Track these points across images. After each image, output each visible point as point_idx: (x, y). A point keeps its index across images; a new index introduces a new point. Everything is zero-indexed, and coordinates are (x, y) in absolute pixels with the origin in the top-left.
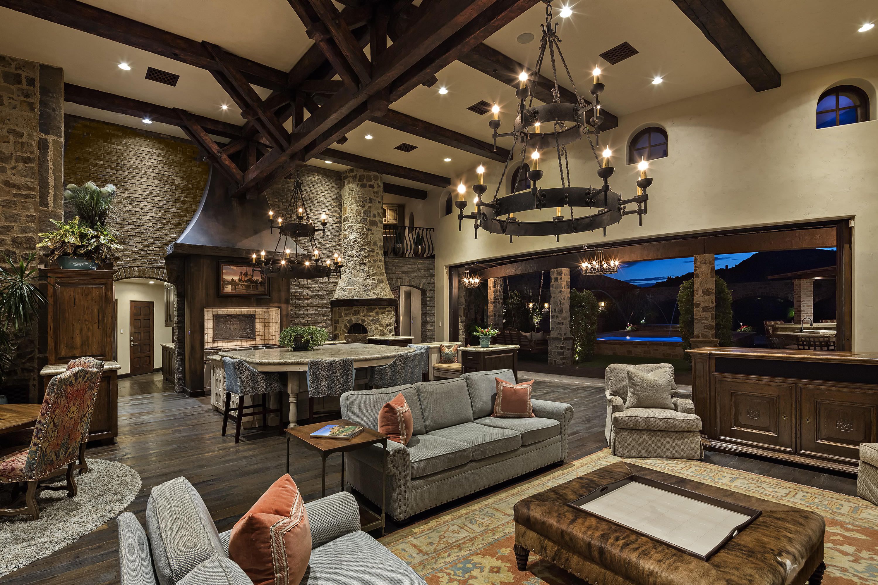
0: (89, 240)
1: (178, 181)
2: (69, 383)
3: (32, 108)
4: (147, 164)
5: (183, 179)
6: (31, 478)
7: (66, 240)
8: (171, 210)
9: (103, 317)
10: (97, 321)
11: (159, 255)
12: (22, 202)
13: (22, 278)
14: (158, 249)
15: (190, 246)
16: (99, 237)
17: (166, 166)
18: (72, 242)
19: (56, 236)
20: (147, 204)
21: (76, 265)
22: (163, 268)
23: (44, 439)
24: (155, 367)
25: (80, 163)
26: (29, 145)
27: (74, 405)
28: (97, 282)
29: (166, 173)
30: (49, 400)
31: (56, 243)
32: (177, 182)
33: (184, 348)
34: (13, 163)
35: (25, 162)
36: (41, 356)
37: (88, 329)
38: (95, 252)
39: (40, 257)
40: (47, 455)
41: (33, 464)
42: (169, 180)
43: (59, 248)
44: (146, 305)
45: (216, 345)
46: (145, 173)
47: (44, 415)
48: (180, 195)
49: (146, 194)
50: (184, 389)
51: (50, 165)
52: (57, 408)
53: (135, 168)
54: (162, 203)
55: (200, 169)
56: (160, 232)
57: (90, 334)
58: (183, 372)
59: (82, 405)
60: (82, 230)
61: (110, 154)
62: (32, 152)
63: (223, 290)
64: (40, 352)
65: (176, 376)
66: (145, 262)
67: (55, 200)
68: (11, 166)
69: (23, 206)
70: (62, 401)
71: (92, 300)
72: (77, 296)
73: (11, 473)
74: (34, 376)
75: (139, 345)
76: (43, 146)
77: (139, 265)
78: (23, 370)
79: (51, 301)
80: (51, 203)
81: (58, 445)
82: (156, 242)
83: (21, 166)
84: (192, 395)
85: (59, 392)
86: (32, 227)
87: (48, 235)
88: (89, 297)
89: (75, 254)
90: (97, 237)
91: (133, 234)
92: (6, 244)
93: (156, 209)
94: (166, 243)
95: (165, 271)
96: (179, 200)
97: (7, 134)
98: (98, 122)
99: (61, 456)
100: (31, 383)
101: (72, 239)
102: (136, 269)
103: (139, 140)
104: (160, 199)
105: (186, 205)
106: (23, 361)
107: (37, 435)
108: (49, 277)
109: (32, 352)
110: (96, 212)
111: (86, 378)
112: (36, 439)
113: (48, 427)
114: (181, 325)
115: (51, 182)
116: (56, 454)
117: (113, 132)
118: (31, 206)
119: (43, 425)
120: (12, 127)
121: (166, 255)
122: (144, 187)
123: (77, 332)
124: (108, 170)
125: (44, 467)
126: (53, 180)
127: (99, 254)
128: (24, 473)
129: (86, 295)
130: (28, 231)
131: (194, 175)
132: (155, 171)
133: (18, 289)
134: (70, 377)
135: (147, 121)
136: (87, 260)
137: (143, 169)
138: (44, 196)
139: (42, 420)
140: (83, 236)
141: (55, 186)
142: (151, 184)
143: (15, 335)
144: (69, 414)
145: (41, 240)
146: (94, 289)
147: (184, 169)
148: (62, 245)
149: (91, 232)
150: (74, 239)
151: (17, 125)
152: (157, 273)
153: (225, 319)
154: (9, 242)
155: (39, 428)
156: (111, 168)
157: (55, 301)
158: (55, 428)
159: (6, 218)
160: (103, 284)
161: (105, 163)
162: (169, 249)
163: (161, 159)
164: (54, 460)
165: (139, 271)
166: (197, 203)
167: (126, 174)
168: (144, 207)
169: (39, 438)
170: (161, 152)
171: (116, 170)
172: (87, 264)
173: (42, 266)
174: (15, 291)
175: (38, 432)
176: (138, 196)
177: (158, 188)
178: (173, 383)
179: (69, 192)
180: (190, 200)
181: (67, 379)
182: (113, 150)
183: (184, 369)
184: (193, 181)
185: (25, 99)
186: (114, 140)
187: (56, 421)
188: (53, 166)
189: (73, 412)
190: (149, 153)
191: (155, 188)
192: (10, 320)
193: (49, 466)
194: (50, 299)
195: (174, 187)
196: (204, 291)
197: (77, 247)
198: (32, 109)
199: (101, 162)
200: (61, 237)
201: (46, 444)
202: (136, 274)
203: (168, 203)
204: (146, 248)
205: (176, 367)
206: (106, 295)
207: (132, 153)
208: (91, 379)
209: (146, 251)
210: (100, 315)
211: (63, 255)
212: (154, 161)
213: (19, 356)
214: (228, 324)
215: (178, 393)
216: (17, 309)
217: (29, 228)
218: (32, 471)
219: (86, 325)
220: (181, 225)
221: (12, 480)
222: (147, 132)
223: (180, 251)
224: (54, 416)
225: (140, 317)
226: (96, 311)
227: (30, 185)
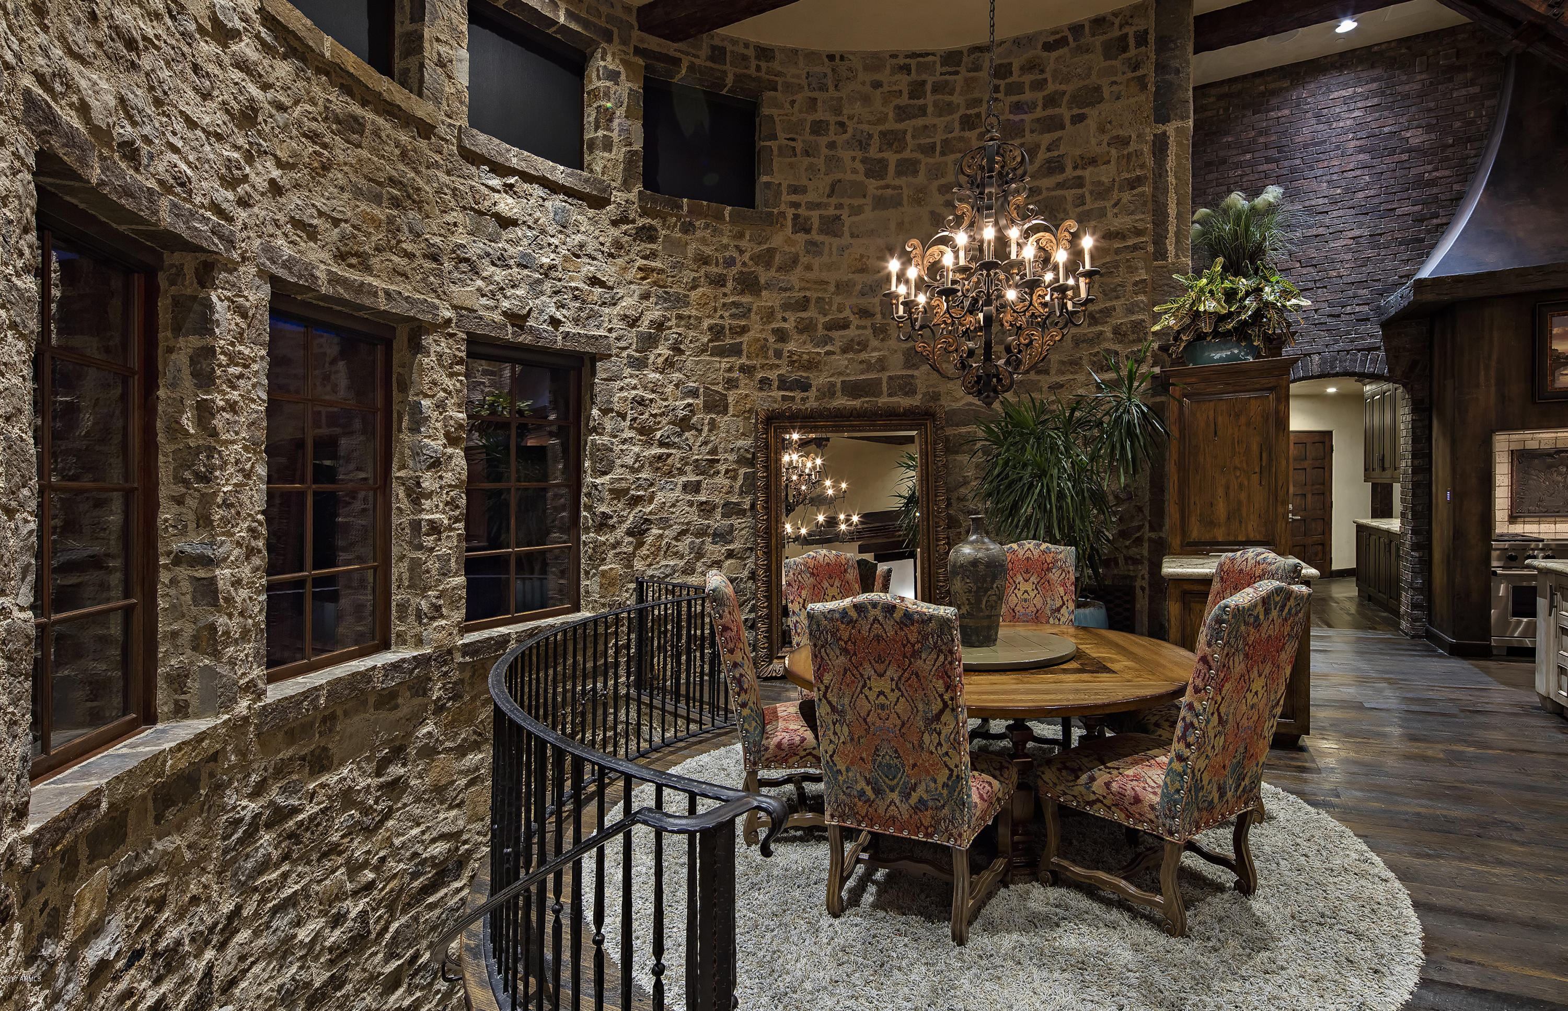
0: (1243, 299)
1: (1416, 137)
2: (1252, 620)
3: (1142, 83)
4: (1341, 124)
5: (1429, 128)
6: (1171, 834)
7: (1202, 309)
8: (1398, 212)
9: (1270, 460)
10: (1257, 470)
11: (1368, 319)
12: (1128, 260)
13: (1129, 393)
14: (1366, 308)
15: (1458, 280)
16: (1261, 290)
17: (1386, 113)
18: (1212, 310)
19: (1183, 305)
20: (1341, 213)
21: (1217, 356)
22: (1378, 348)
23: (1199, 749)
24: (1334, 567)
25: (1211, 172)
26: (1138, 154)
27: (1260, 676)
28: (1257, 386)
29: (1386, 130)
30: (1209, 658)
31: (1183, 317)
32: (1414, 142)
33: (1430, 532)
34: (1115, 195)
35: (1133, 188)
36: (1153, 535)
37: (1241, 486)
38: (1253, 324)
39: (1154, 355)
40: (1202, 788)
41: (1176, 803)
42: (1393, 143)
43: (1189, 326)
44: (1317, 439)
45: (1518, 529)
46: (1338, 147)
47: (1200, 691)
48: (1421, 169)
49: (1339, 191)
50: (1427, 631)
51: (1171, 179)
52: (1226, 679)
53: (1316, 144)
54: (1376, 200)
55: (1476, 90)
56: (1370, 268)
57: (1243, 496)
58: (1427, 589)
59: (1275, 676)
60: (1227, 284)
61: (1265, 132)
62: (1142, 166)
63: (1553, 381)
64: (1152, 529)
65: (1406, 598)
66: (1336, 342)
67: (1178, 242)
68: (1113, 202)
69: (1130, 267)
70: (1236, 665)
71: (1248, 424)
72: (1220, 419)
73: (1134, 807)
74: (1143, 572)
75: (1303, 520)
76: (1160, 146)
77: (1320, 348)
78: (1127, 559)
79: (1175, 432)
80: (1171, 248)
81: (1224, 767)
82: (1361, 292)
83: (1126, 197)
84: (1457, 652)
85: (1232, 641)
86: (1142, 302)
87: (1169, 306)
88: (1243, 420)
89: (1216, 334)
90: (1258, 290)
91: (1311, 285)
92: (1104, 340)
93: (1361, 218)
94: (1385, 291)
95: (1382, 354)
96: (1420, 183)
97: (1107, 149)
98: (1244, 78)
99: (1229, 794)
100: (1138, 583)
101: (1210, 305)
102: (1316, 358)
103: (1324, 80)
104: (1372, 192)
105: (1435, 190)
106: (1128, 543)
107: (1183, 737)
108: (1173, 384)
109: (1140, 527)
110: (1244, 250)
111: (1286, 610)
112: (1182, 746)
113: (1208, 722)
114: (1419, 477)
115: (1172, 211)
116: (1219, 788)
117: (1271, 86)
118: (1141, 264)
119: (1197, 716)
120: (1115, 133)
121: (1384, 318)
122: (1335, 177)
123: (1220, 492)
124: (1261, 168)
125: (1196, 814)
126: (1174, 206)
127: (1261, 325)
128: (1157, 817)
129: (1237, 416)
130: (1137, 309)
131: (1458, 109)
132: (1359, 135)
133: (1124, 412)
134: (1255, 606)
135: (1347, 25)
136: (1239, 341)
137: (1334, 140)
138: (1159, 240)
139: (1196, 704)
140: (1230, 295)
141: (1179, 216)
142: (1351, 166)
143: (1117, 497)
144: (1249, 696)
145: (1156, 318)
146: (1253, 402)
147: (1432, 105)
148: (1193, 321)
149: (1243, 283)
150: (1214, 304)
151: (1121, 126)
152: (1363, 362)
153: (1549, 460)
154: (1109, 335)
155: (1188, 721)
156: (1268, 160)
157: (1182, 431)
158: (1220, 728)
159: (1105, 295)
160: (1270, 389)
161: (1257, 155)
162: (1397, 300)
163: (1376, 101)
164: (1216, 800)
165: (1323, 361)
166: (1467, 175)
167: (1298, 162)
168: (1336, 221)
169: (1188, 746)
170: (1374, 86)
171: (1277, 161)
172: (1236, 351)
173: (1157, 370)
174: (1120, 417)
175: (1186, 728)
176: (1321, 201)
177: (1366, 171)
178: (1397, 613)
179: (1197, 225)
180: (1447, 173)
181: (1249, 609)
182: (1271, 122)
183: (1429, 582)
184: (1457, 124)
185: (1134, 74)
186: (1274, 101)
187: (1223, 710)
188: (1176, 178)
189: (1256, 693)
190: (1346, 101)
191: (1358, 172)
192: (1114, 471)
193: (1205, 813)
194: (1173, 428)
195: (1405, 157)
196: (1493, 389)
197: (1221, 318)
198: (1144, 87)
199: (1248, 156)
200: (1193, 304)
201: (1201, 764)
202: (1316, 370)
203: (1391, 198)
204: (1338, 310)
205: (1407, 576)
206: (1277, 412)
207: (1309, 115)
208: (1296, 614)
209: (1339, 316)
210: (1264, 455)
211: (1195, 340)
212: (1357, 113)
213: (1123, 534)
214: (1560, 474)
215: (1413, 637)
216: (1123, 448)
217: (1136, 304)
218: (1174, 818)
219: (1237, 478)
220: (1423, 240)
221: (1135, 824)
222: (1342, 55)
223: (1429, 297)
224: (1219, 699)
225: (1306, 464)
226: (1255, 448)
227: (1139, 225)
